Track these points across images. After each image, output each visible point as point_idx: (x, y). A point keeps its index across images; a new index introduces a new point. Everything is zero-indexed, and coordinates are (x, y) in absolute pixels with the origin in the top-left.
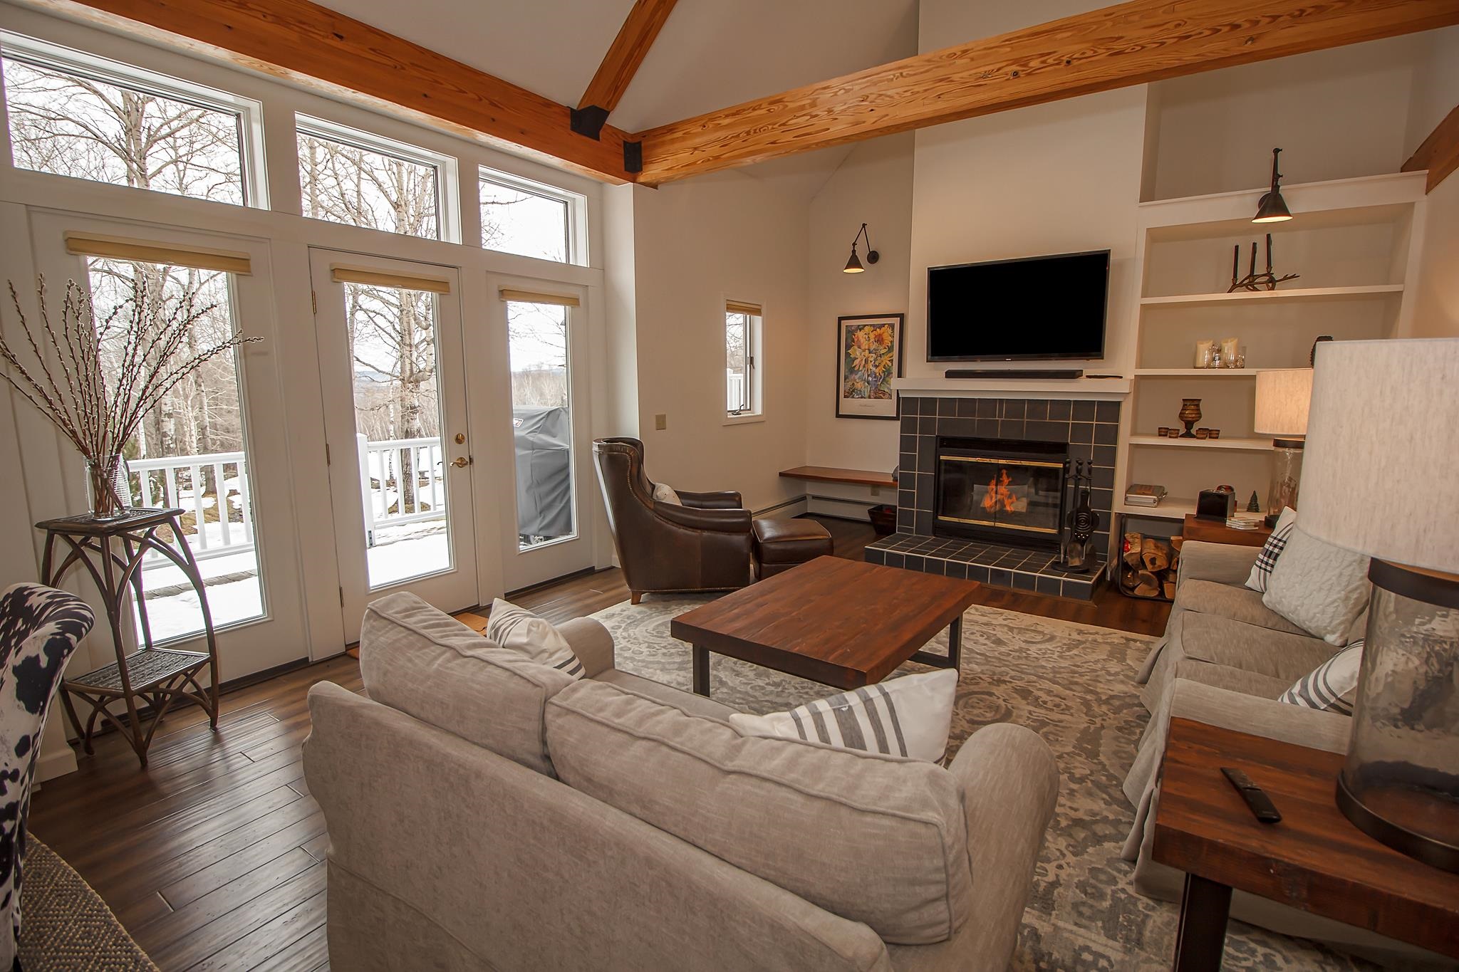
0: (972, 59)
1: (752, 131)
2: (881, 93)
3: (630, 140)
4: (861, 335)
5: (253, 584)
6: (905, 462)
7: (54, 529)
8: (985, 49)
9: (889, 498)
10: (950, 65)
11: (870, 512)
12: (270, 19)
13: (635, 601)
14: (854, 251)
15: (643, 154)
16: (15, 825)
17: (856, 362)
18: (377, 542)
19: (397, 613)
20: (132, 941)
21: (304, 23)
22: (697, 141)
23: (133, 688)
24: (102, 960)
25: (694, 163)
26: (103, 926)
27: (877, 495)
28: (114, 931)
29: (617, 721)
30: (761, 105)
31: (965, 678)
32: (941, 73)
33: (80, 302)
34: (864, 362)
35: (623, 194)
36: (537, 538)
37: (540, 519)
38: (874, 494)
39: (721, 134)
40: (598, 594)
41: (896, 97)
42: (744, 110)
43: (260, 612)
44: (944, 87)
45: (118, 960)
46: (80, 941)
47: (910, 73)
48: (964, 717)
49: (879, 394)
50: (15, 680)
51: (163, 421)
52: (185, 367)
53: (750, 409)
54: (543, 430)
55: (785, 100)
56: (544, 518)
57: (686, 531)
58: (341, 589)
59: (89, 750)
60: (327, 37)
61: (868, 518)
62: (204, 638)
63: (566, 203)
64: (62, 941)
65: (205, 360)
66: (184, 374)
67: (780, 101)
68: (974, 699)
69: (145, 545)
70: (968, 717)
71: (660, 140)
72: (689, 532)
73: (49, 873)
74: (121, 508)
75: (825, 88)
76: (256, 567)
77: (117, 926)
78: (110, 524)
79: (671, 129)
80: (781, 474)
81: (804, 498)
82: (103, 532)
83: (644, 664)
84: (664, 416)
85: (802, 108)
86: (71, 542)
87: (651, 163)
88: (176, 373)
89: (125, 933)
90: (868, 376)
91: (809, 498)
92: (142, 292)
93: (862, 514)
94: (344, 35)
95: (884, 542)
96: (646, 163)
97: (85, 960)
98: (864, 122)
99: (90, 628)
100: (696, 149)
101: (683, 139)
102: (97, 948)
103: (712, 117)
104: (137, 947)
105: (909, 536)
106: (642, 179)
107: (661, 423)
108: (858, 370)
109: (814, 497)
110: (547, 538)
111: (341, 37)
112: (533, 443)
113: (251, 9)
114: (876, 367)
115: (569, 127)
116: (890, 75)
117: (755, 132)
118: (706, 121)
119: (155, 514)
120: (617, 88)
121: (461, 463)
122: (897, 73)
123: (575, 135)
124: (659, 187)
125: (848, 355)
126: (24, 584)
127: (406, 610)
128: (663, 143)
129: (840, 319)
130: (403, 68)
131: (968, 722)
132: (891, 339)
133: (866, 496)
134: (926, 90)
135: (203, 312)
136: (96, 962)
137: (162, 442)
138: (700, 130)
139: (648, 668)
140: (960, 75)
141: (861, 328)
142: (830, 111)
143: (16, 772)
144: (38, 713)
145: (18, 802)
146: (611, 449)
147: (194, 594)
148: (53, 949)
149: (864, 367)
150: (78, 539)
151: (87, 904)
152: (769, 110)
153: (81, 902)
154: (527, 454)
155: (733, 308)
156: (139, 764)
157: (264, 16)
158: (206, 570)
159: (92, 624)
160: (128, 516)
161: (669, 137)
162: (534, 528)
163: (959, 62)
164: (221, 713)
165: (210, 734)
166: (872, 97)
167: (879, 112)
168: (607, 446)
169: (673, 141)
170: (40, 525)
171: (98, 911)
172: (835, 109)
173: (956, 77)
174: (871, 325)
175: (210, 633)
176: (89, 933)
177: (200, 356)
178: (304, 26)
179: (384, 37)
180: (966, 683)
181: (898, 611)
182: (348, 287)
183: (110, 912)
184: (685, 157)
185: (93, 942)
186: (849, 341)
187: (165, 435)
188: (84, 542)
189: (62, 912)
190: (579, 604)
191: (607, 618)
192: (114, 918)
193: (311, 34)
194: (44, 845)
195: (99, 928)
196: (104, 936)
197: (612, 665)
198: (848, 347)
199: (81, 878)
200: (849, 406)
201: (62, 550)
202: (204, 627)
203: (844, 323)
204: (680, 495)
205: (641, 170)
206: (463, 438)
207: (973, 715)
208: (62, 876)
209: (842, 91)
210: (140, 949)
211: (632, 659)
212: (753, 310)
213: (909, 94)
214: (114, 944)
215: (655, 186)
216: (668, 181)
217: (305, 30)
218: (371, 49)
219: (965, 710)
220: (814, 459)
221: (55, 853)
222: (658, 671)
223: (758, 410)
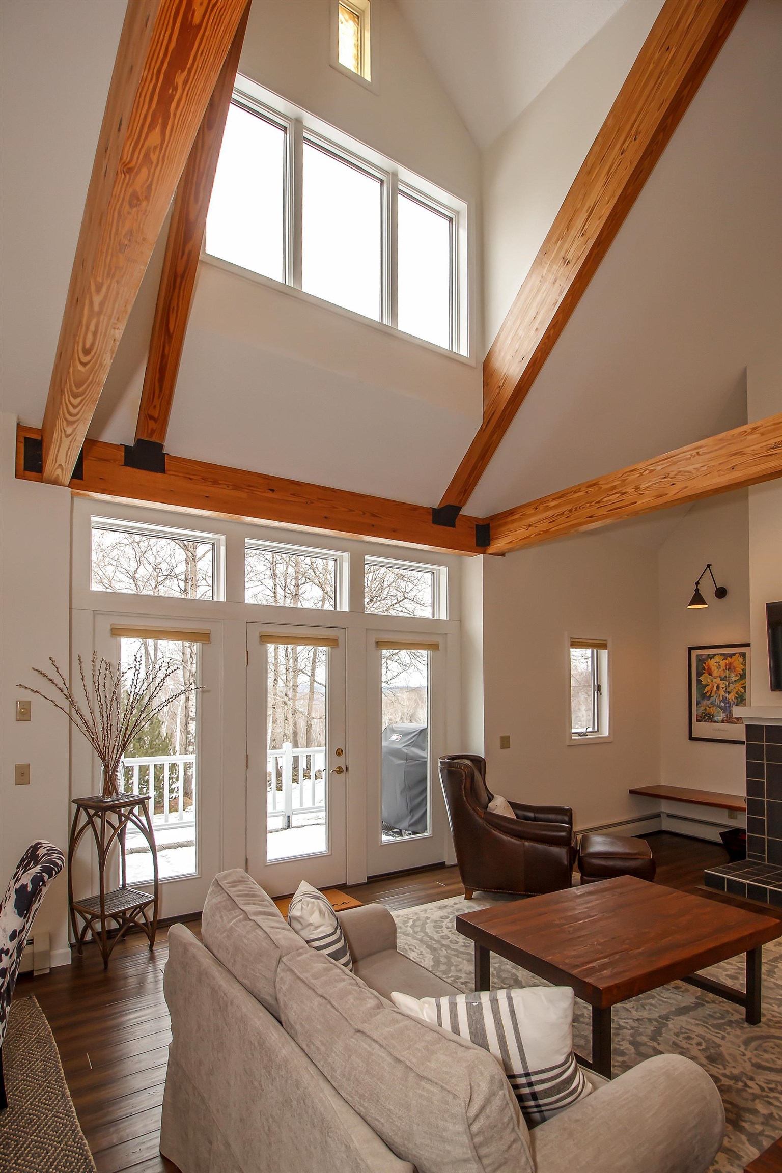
0: (762, 434)
1: (574, 509)
2: (680, 470)
3: (481, 523)
4: (712, 663)
5: (191, 851)
6: (753, 788)
7: (82, 804)
8: (774, 424)
9: (741, 822)
10: (742, 441)
11: (721, 834)
12: (231, 487)
13: (468, 897)
14: (697, 590)
15: (491, 533)
16: (3, 983)
17: (707, 689)
18: (294, 824)
19: (227, 883)
20: (65, 1081)
21: (252, 486)
22: (532, 520)
23: (106, 913)
24: (47, 1088)
25: (529, 537)
26: (54, 1067)
27: (735, 818)
28: (57, 1072)
29: (313, 981)
30: (580, 489)
31: (769, 1020)
32: (734, 448)
33: (106, 670)
34: (715, 689)
35: (475, 563)
36: (407, 832)
37: (410, 817)
38: (731, 817)
39: (549, 513)
40: (441, 886)
41: (694, 471)
42: (567, 494)
43: (194, 871)
44: (737, 460)
45: (54, 1091)
46: (40, 1074)
47: (706, 451)
48: (750, 1059)
49: (729, 720)
50: (15, 896)
51: (189, 723)
52: (160, 706)
53: (598, 731)
54: (414, 744)
55: (600, 483)
56: (413, 816)
57: (512, 840)
58: (247, 860)
59: (80, 952)
60: (265, 492)
61: (720, 840)
62: (153, 885)
63: (433, 573)
64: (31, 1071)
65: (171, 701)
66: (159, 710)
67: (595, 484)
68: (769, 1044)
69: (128, 818)
70: (754, 1060)
71: (504, 521)
72: (513, 840)
73: (37, 1027)
74: (117, 793)
75: (632, 471)
76: (194, 839)
77: (60, 1070)
78: (108, 804)
79: (511, 512)
80: (631, 792)
81: (658, 816)
82: (103, 809)
83: (456, 953)
84: (508, 737)
85: (614, 488)
86: (88, 813)
87: (497, 538)
88: (155, 710)
89: (63, 1075)
90: (720, 701)
91: (663, 816)
92: (139, 662)
93: (714, 835)
94: (275, 489)
95: (729, 868)
96: (492, 540)
97: (38, 1086)
98: (666, 494)
99: (59, 871)
100: (530, 526)
101: (520, 519)
102: (46, 1080)
103: (542, 501)
104: (66, 1086)
105: (759, 864)
106: (492, 549)
107: (505, 743)
108: (710, 696)
109: (669, 816)
110: (414, 833)
111: (273, 491)
112: (407, 754)
113: (221, 484)
114: (729, 693)
115: (431, 522)
116: (688, 455)
117: (576, 510)
118: (538, 504)
119: (134, 799)
120: (466, 490)
121: (339, 771)
122: (694, 452)
123: (436, 526)
124: (506, 554)
125: (699, 682)
126: (40, 841)
127: (234, 882)
128: (506, 524)
129: (690, 649)
130: (312, 503)
131: (753, 1065)
132: (742, 667)
133: (723, 818)
134: (720, 464)
135: (172, 672)
136: (44, 1089)
137: (187, 738)
138: (533, 511)
139: (458, 957)
140: (752, 448)
141: (711, 657)
142: (637, 488)
143: (8, 950)
144: (23, 918)
145: (7, 969)
146: (449, 765)
147: (150, 855)
148: (25, 1074)
149: (716, 693)
150: (92, 812)
151: (50, 1051)
152: (587, 492)
153: (47, 1049)
154: (402, 763)
155: (574, 644)
156: (103, 967)
157: (228, 487)
158: (160, 838)
159: (61, 869)
160: (119, 799)
161: (510, 519)
162: (404, 824)
163: (750, 437)
164: (157, 939)
165: (148, 953)
166: (672, 474)
167: (679, 486)
168: (447, 762)
169: (513, 521)
170: (74, 801)
171: (54, 1057)
172: (641, 487)
173: (748, 450)
174: (721, 654)
175: (157, 884)
176: (45, 1070)
177: (169, 699)
178: (251, 488)
179: (299, 485)
180: (768, 1025)
181: (670, 938)
182: (271, 647)
183: (59, 1060)
184: (521, 532)
185: (46, 1076)
186: (700, 669)
187: (189, 733)
188: (94, 815)
189: (36, 1053)
190: (423, 893)
191: (439, 908)
192: (60, 1064)
193: (256, 493)
194: (40, 1008)
195: (52, 1068)
196: (52, 1074)
197: (394, 947)
198: (699, 674)
199: (52, 1034)
200: (702, 729)
201: (84, 818)
202: (153, 878)
203: (694, 653)
204: (514, 806)
205: (489, 544)
206: (342, 751)
207: (761, 1059)
208: (43, 1030)
209: (647, 472)
210: (67, 1088)
211: (447, 947)
212: (597, 645)
213: (705, 468)
214: (55, 1081)
215: (503, 555)
216: (510, 550)
217: (252, 490)
218: (291, 494)
219: (755, 1052)
220: (666, 779)
221: (44, 1015)
222: (465, 962)
223: (605, 731)
